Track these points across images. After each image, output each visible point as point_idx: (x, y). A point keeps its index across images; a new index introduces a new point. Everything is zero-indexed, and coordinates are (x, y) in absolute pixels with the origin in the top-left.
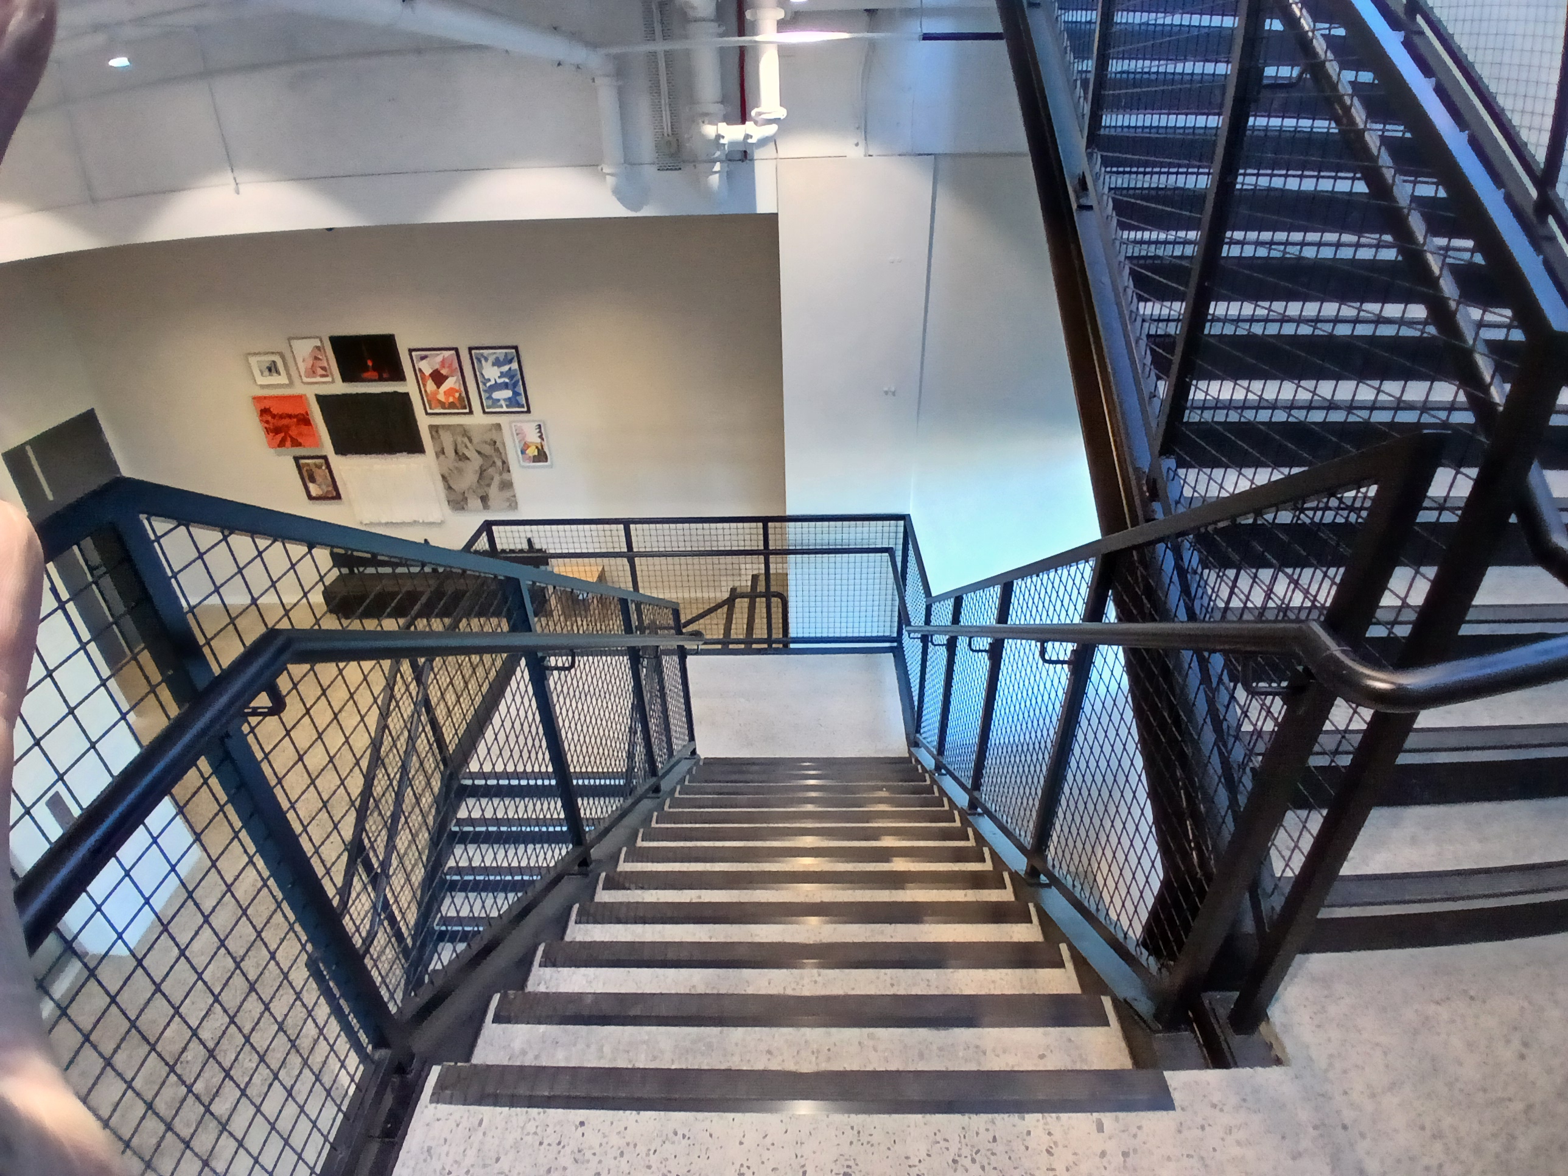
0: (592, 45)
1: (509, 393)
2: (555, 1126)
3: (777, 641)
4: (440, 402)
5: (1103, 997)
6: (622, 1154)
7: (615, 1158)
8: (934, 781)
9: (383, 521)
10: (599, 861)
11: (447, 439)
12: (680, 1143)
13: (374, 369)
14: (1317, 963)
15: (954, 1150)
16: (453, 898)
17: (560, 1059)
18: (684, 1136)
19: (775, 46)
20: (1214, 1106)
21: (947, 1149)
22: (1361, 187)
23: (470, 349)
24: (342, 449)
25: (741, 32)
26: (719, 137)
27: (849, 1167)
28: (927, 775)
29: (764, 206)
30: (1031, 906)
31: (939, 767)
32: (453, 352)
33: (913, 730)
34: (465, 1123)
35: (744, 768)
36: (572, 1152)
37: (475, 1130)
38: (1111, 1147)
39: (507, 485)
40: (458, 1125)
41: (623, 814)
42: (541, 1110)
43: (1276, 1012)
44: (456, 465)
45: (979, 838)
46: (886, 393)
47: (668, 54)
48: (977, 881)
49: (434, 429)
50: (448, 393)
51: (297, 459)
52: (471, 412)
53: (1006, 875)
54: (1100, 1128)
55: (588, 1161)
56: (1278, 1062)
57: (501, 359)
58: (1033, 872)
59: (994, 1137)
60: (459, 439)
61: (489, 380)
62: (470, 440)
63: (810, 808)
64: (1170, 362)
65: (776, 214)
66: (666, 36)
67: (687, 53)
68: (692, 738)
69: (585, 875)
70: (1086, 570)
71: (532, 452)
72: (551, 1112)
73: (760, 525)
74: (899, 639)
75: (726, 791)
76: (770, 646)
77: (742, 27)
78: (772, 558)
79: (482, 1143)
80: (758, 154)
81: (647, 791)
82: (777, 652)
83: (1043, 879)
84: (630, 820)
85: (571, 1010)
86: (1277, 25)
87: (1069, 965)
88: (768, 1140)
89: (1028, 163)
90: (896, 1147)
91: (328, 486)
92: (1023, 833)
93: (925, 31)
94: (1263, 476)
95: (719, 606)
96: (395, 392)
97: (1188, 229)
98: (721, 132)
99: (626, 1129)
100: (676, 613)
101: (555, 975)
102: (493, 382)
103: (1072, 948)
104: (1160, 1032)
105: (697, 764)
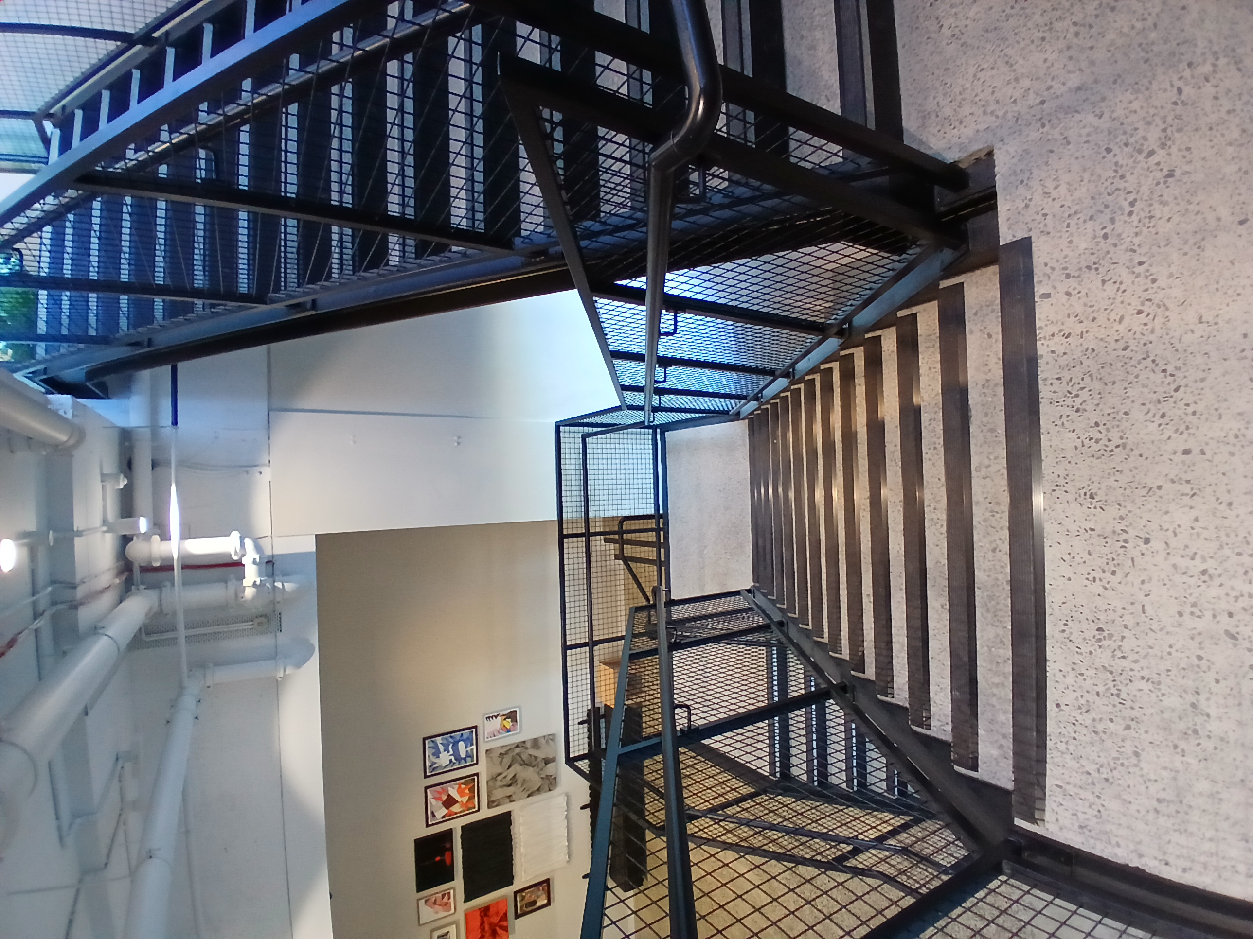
0: (181, 688)
1: (461, 745)
2: (1060, 727)
3: (658, 524)
4: (469, 799)
5: (941, 287)
6: (1082, 674)
7: (1085, 680)
8: (767, 402)
9: (567, 844)
10: (842, 676)
11: (499, 794)
12: (1071, 628)
13: (443, 855)
14: (909, 122)
15: (1068, 411)
16: (871, 785)
17: (1006, 718)
18: (1065, 624)
19: (182, 542)
20: (1027, 206)
21: (1068, 416)
22: (293, 108)
23: (426, 776)
24: (508, 880)
25: (171, 568)
26: (255, 585)
27: (1085, 494)
28: (763, 407)
29: (309, 546)
30: (867, 336)
31: (756, 398)
32: (428, 790)
33: (726, 416)
34: (1060, 799)
35: (761, 550)
36: (1081, 713)
37: (1065, 790)
38: (1062, 288)
39: (535, 743)
40: (1061, 805)
41: (802, 654)
42: (1048, 738)
43: (950, 157)
44: (519, 786)
45: (813, 371)
46: (459, 443)
47: (186, 628)
48: (848, 376)
49: (491, 804)
50: (461, 792)
51: (517, 916)
52: (477, 774)
53: (843, 353)
54: (1047, 296)
55: (1088, 701)
56: (990, 154)
57: (434, 751)
58: (840, 333)
59: (1057, 379)
60: (499, 783)
61: (451, 761)
62: (500, 774)
63: (792, 495)
64: (437, 244)
65: (316, 535)
66: (174, 629)
67: (186, 611)
68: (737, 593)
69: (853, 688)
70: (602, 303)
71: (508, 723)
72: (1049, 730)
73: (565, 540)
74: (654, 428)
75: (780, 566)
76: (662, 529)
77: (167, 567)
78: (592, 530)
79: (1075, 786)
80: (268, 552)
81: (782, 632)
82: (666, 524)
83: (846, 326)
84: (807, 647)
85: (967, 709)
86: (163, 169)
87: (914, 310)
88: (1067, 557)
89: (276, 346)
90: (1068, 456)
91: (539, 890)
92: (809, 341)
93: (170, 423)
94: (528, 177)
95: (630, 570)
96: (461, 837)
97: (331, 232)
98: (251, 583)
99: (1061, 671)
100: (638, 609)
101: (937, 717)
102: (452, 757)
103: (901, 308)
104: (968, 246)
105: (758, 589)
